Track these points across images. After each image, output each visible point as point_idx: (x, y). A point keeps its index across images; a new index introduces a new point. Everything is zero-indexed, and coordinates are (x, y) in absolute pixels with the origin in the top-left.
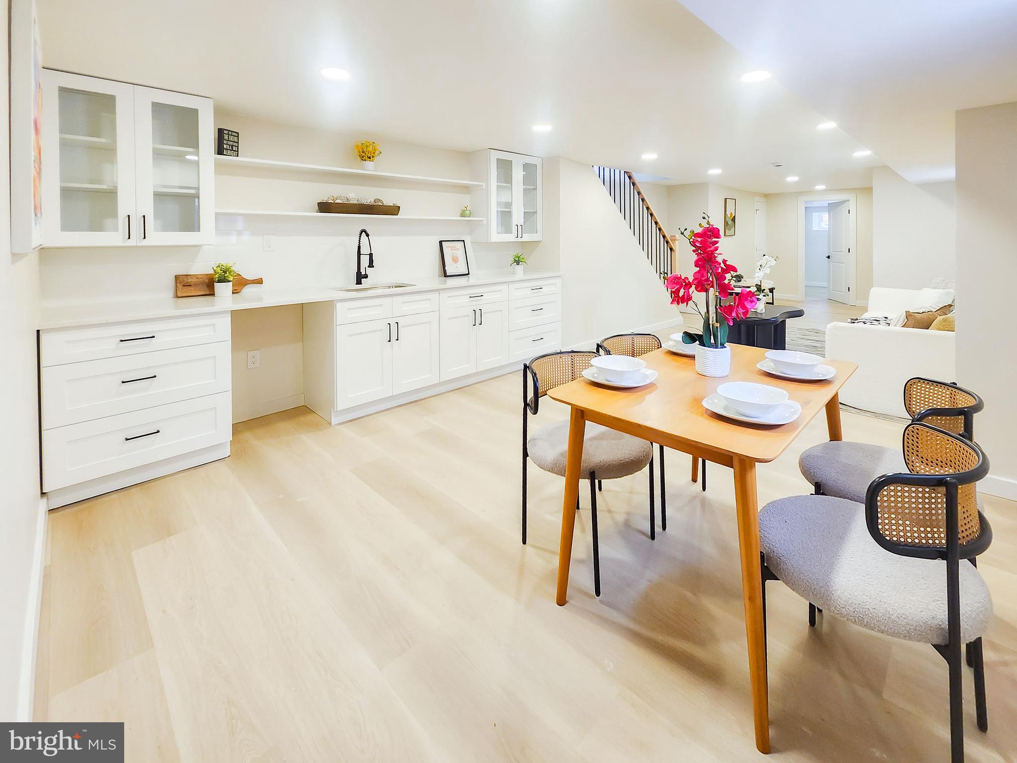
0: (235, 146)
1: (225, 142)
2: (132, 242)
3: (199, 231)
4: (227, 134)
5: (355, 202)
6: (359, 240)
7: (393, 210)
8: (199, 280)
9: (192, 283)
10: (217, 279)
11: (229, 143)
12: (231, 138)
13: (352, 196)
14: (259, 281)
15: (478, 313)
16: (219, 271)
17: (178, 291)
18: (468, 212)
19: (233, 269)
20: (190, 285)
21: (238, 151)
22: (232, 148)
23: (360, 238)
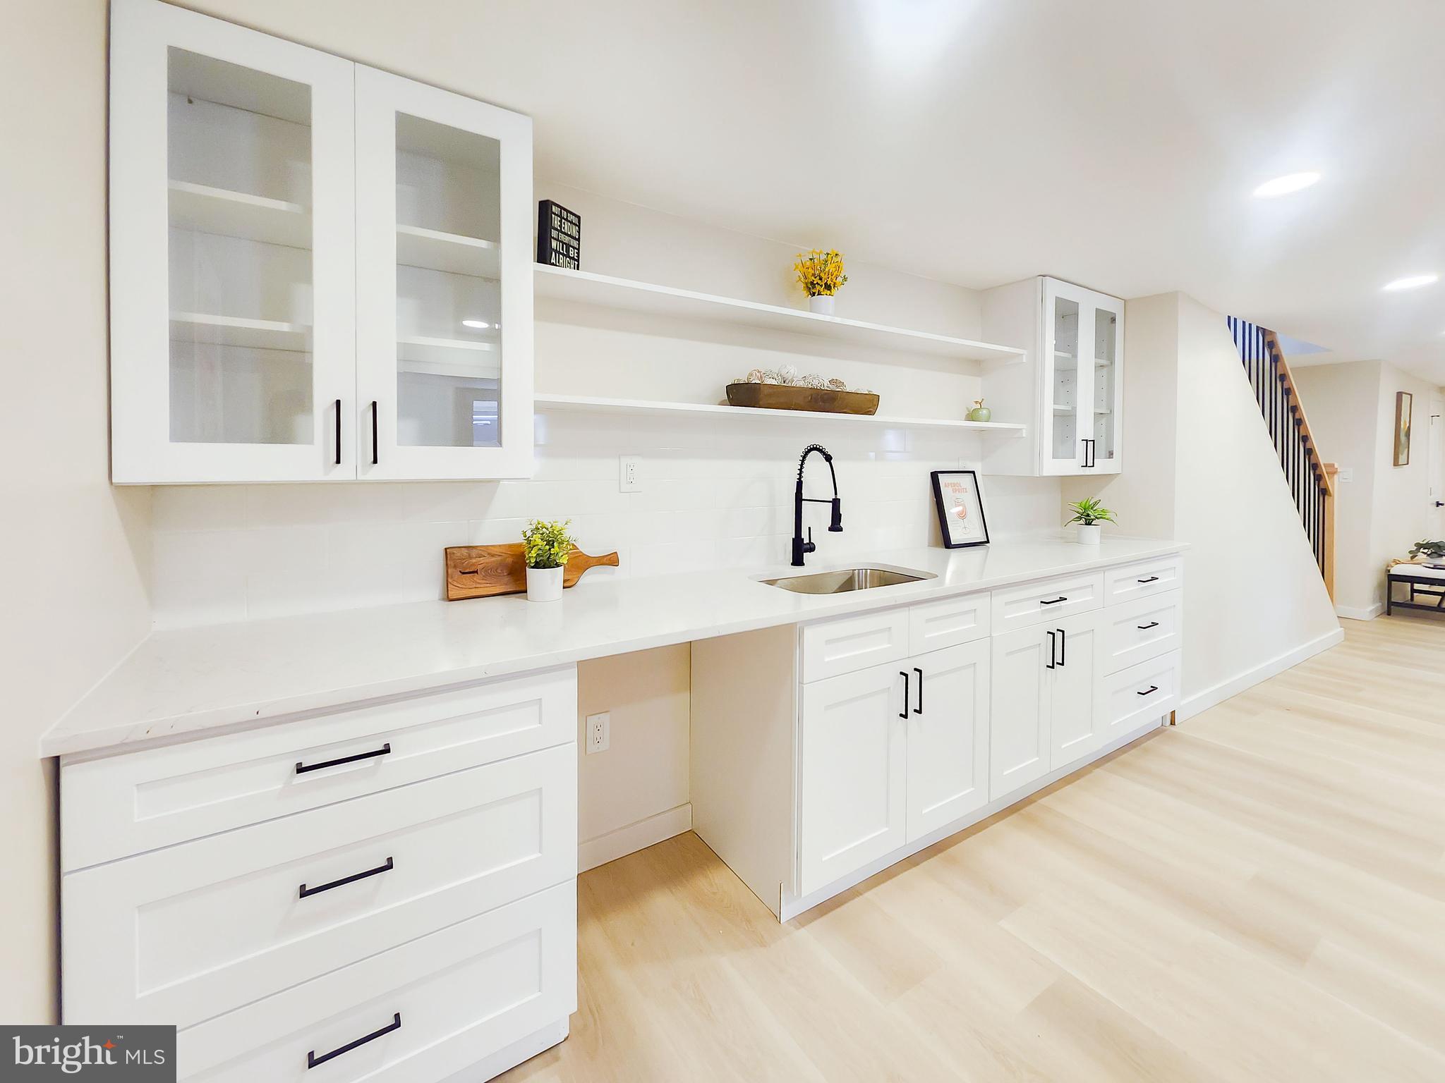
0: (574, 248)
1: (554, 233)
2: (343, 473)
3: (500, 443)
4: (557, 215)
5: (801, 384)
6: (801, 470)
7: (865, 405)
8: (493, 559)
9: (479, 567)
10: (533, 560)
11: (562, 237)
12: (566, 226)
13: (792, 371)
14: (612, 560)
15: (1059, 636)
16: (539, 542)
17: (450, 586)
18: (985, 411)
19: (567, 534)
20: (476, 572)
21: (578, 261)
22: (568, 251)
23: (802, 465)
